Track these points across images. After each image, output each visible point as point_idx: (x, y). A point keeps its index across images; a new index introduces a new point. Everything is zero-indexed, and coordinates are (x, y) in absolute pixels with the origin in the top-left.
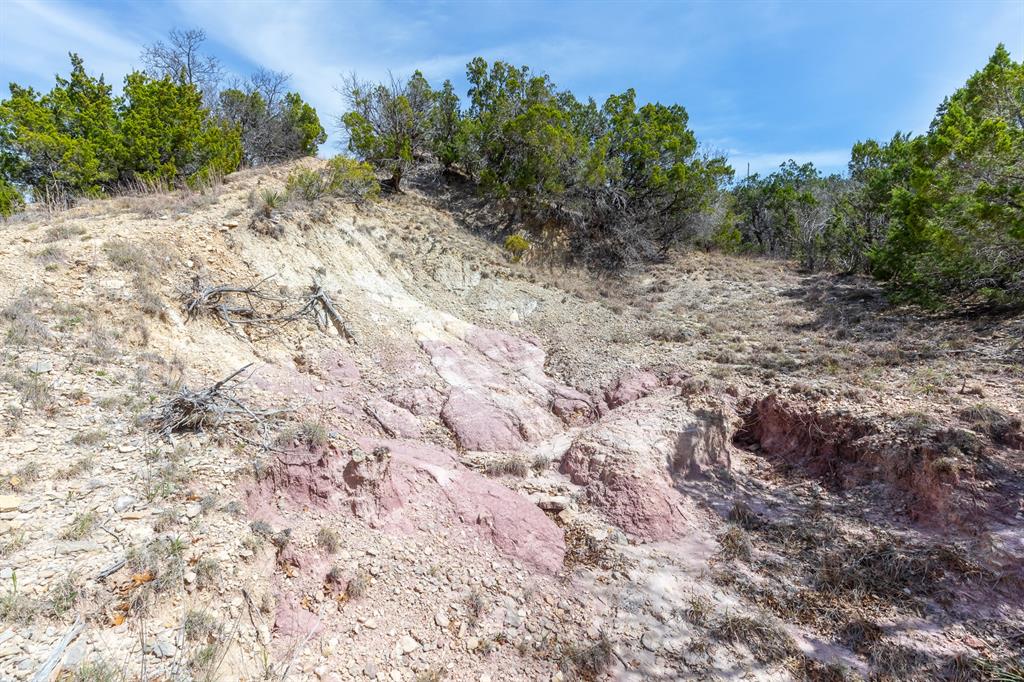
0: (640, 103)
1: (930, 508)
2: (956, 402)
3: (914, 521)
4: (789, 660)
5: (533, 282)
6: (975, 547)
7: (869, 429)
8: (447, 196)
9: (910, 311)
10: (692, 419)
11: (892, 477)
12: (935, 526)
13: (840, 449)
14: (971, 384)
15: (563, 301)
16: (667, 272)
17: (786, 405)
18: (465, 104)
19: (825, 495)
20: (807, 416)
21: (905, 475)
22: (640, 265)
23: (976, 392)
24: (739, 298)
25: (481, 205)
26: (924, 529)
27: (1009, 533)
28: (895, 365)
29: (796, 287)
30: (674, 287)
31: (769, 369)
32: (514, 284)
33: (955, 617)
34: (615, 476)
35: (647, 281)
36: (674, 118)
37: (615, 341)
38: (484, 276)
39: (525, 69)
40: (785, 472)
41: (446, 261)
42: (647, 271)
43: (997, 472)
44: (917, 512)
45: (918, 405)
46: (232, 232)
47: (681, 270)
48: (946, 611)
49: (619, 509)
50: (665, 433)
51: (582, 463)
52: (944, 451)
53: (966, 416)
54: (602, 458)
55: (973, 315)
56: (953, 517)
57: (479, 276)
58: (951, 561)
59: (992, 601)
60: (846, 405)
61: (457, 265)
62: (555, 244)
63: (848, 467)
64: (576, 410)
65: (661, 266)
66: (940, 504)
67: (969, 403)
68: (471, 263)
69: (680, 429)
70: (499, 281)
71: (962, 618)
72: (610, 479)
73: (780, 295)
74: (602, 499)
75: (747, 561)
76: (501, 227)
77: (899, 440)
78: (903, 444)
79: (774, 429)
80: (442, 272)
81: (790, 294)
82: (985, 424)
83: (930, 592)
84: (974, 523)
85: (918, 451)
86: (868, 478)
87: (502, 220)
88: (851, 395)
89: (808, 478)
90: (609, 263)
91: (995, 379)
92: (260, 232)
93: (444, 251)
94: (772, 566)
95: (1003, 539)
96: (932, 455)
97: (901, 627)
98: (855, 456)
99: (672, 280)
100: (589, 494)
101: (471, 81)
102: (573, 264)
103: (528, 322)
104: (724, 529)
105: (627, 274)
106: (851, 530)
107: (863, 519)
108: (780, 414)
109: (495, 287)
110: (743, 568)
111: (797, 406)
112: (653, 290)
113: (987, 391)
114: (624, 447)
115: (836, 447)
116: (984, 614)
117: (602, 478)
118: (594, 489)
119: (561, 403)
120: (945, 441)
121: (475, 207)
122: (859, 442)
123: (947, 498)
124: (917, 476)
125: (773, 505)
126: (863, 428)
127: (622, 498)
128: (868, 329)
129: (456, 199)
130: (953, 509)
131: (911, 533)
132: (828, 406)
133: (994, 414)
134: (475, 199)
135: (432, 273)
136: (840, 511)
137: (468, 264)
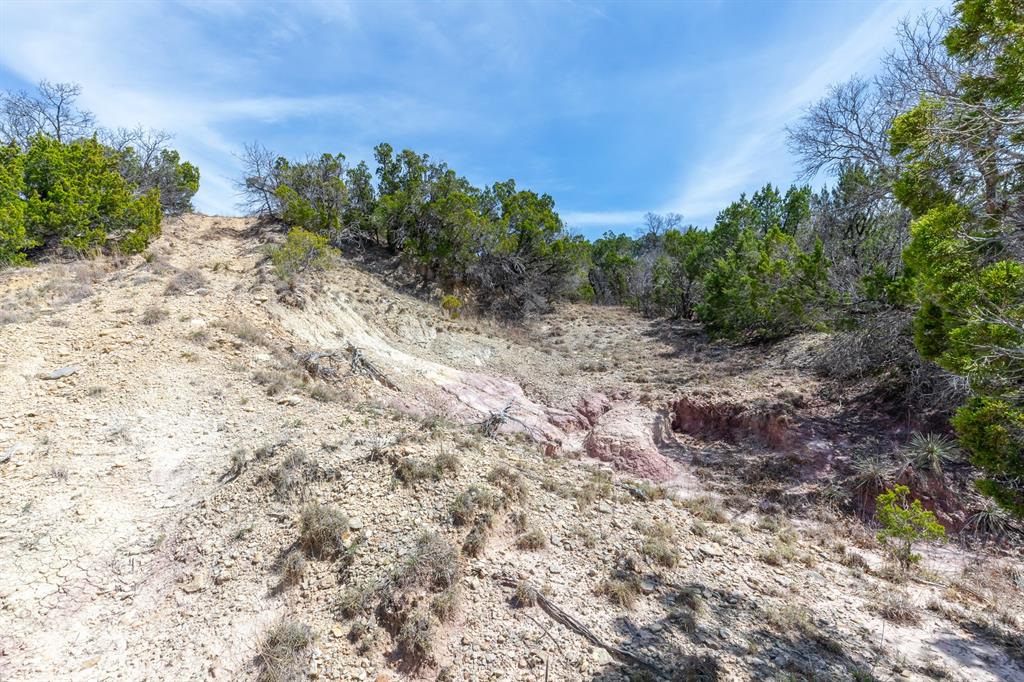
0: (518, 189)
1: (779, 441)
2: (773, 390)
3: (774, 449)
4: (753, 509)
5: (478, 333)
6: (802, 452)
7: (742, 409)
8: (361, 258)
9: (723, 343)
10: (655, 415)
11: (758, 431)
12: (783, 448)
13: (729, 421)
14: (776, 382)
15: (508, 348)
16: (557, 319)
17: (694, 403)
18: (375, 182)
19: (728, 446)
20: (707, 407)
21: (764, 429)
22: (536, 316)
23: (779, 385)
24: (617, 339)
25: (395, 266)
26: (779, 451)
27: (812, 443)
28: (735, 375)
29: (649, 329)
30: (567, 332)
31: (673, 384)
32: (465, 335)
33: (802, 481)
34: (631, 451)
35: (545, 328)
36: (546, 203)
37: (562, 375)
38: (439, 330)
39: (426, 156)
40: (704, 439)
41: (405, 319)
42: (541, 320)
43: (800, 420)
44: (774, 445)
45: (758, 394)
46: (264, 305)
47: (566, 318)
48: (798, 479)
49: (640, 468)
50: (645, 424)
51: (605, 448)
52: (780, 413)
53: (781, 396)
54: (618, 443)
55: (755, 343)
56: (789, 442)
57: (435, 331)
58: (794, 460)
59: (813, 472)
60: (725, 398)
61: (416, 323)
62: (466, 300)
63: (736, 430)
64: (569, 421)
65: (551, 316)
66: (783, 438)
67: (778, 391)
68: (426, 320)
69: (652, 421)
70: (453, 334)
71: (805, 481)
72: (628, 454)
73: (642, 334)
74: (627, 466)
75: (713, 480)
76: (419, 286)
77: (758, 411)
78: (760, 413)
79: (688, 418)
80: (404, 328)
81: (649, 334)
82: (790, 399)
83: (791, 475)
84: (798, 442)
85: (767, 415)
86: (747, 434)
87: (417, 280)
88: (726, 393)
89: (716, 440)
90: (512, 314)
91: (783, 377)
92: (291, 305)
93: (402, 311)
94: (726, 479)
95: (811, 446)
96: (775, 415)
97: (785, 489)
98: (738, 424)
99: (563, 326)
100: (617, 465)
101: (379, 162)
102: (485, 316)
103: (490, 365)
104: (693, 469)
105: (527, 322)
106: (750, 459)
107: (750, 453)
108: (691, 408)
109: (452, 339)
110: (713, 483)
111: (700, 402)
112: (553, 334)
113: (783, 384)
114: (629, 434)
115: (728, 421)
116: (812, 477)
117: (622, 454)
118: (619, 462)
119: (556, 418)
120: (778, 409)
121: (390, 269)
122: (739, 416)
123: (785, 435)
124: (769, 427)
125: (708, 456)
126: (738, 409)
127: (639, 463)
128: (708, 355)
129: (368, 261)
130: (789, 439)
131: (774, 454)
132: (716, 400)
133: (791, 394)
134: (386, 261)
135: (396, 330)
136: (740, 452)
137: (424, 321)
